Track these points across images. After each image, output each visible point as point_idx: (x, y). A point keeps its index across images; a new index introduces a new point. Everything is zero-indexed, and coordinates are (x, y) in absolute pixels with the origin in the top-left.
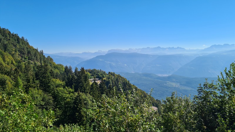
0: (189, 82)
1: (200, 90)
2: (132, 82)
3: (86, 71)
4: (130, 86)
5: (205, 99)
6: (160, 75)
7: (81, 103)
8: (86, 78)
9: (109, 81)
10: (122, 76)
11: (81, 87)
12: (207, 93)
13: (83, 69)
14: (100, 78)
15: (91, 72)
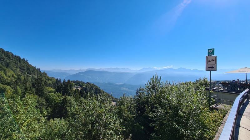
0: (132, 87)
1: (137, 92)
2: (101, 88)
3: (72, 81)
4: (100, 90)
5: (140, 97)
6: (117, 84)
7: (67, 103)
8: (71, 86)
9: (87, 88)
10: (95, 85)
11: (68, 92)
12: (141, 94)
13: (69, 80)
14: (81, 86)
15: (74, 82)
